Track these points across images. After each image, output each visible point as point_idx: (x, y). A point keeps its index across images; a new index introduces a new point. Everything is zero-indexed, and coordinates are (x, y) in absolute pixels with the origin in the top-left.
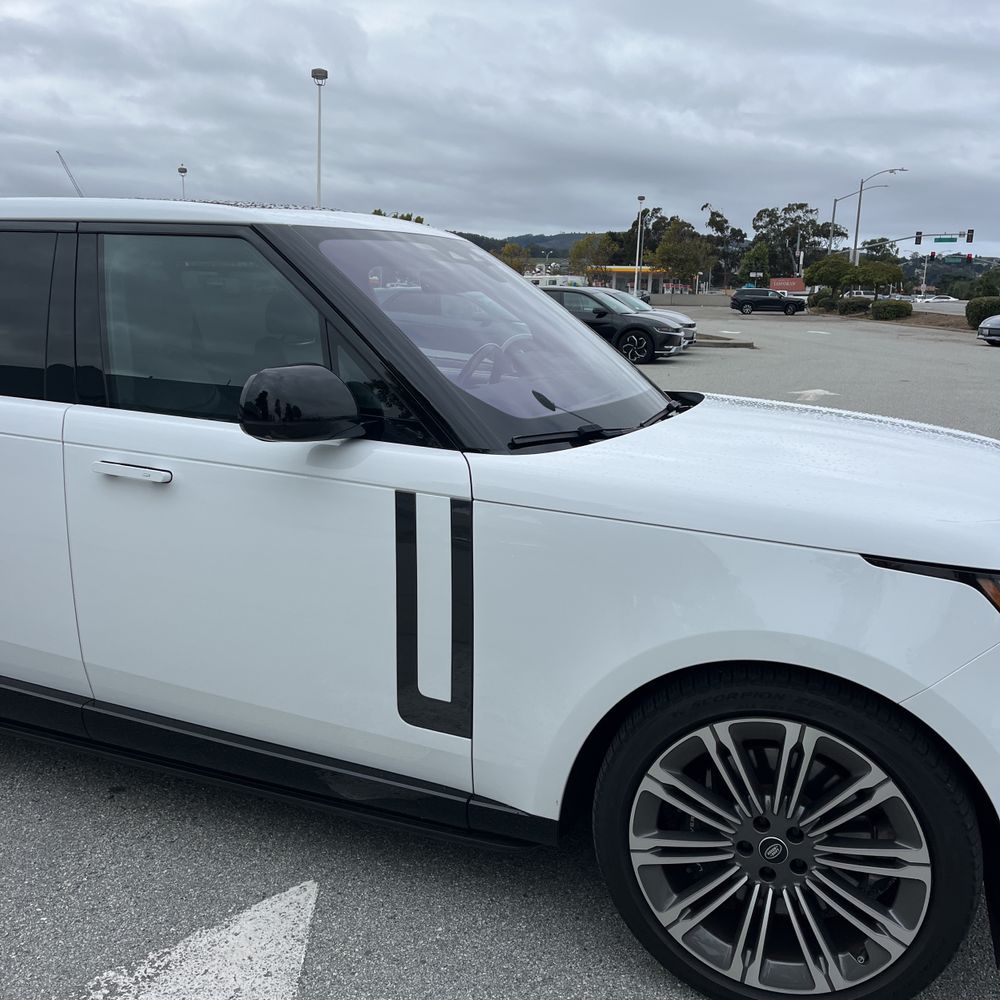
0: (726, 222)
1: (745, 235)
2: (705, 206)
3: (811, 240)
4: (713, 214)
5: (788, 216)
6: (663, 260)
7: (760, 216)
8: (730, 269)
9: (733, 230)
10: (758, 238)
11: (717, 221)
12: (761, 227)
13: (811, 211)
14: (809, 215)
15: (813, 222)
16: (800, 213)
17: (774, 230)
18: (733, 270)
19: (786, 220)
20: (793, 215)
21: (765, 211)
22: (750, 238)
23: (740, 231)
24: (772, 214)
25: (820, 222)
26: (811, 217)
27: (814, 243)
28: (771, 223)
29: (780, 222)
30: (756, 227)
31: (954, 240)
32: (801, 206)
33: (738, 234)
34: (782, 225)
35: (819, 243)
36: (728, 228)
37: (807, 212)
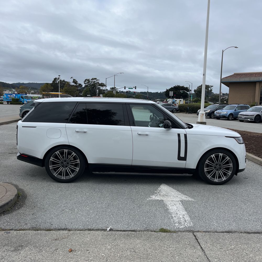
0: (77, 82)
1: (82, 85)
2: (72, 78)
3: (98, 87)
4: (74, 80)
5: (92, 81)
6: (65, 91)
7: (86, 80)
8: (79, 94)
9: (79, 84)
10: (86, 86)
11: (75, 81)
12: (86, 83)
13: (98, 80)
14: (97, 81)
15: (98, 83)
16: (95, 80)
17: (89, 84)
18: (80, 94)
19: (92, 82)
20: (93, 81)
21: (87, 79)
22: (83, 86)
23: (81, 84)
24: (88, 80)
25: (100, 83)
26: (98, 81)
27: (99, 88)
28: (88, 82)
29: (91, 82)
30: (85, 83)
31: (132, 89)
32: (95, 79)
33: (80, 85)
34: (91, 83)
35: (100, 88)
36: (78, 83)
37: (97, 80)
